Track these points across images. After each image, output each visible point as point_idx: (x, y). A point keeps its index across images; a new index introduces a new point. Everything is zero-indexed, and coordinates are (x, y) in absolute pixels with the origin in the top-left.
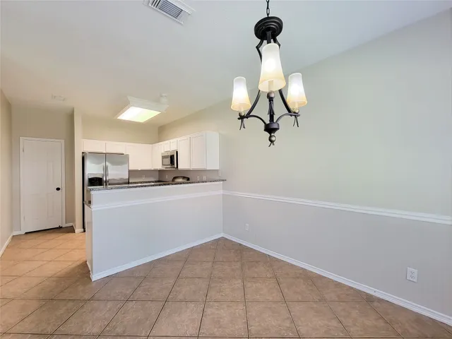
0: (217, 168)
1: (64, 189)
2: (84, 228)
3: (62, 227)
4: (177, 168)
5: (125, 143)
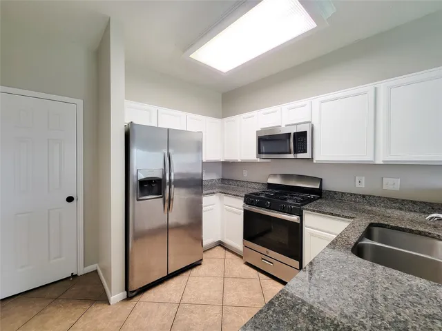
1: (81, 200)
2: (127, 289)
3: (76, 275)
4: (312, 159)
5: (185, 114)
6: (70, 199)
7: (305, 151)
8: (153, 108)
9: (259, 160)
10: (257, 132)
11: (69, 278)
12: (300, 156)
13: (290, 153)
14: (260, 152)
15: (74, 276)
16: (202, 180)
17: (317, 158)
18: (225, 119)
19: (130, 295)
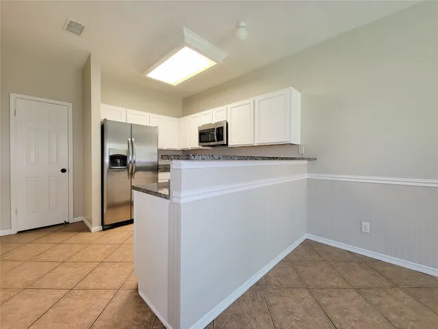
0: (298, 142)
1: (71, 172)
2: (102, 224)
3: (68, 223)
4: (227, 144)
5: (149, 114)
6: (64, 171)
7: (222, 139)
8: (123, 110)
9: (201, 147)
10: (199, 127)
11: (63, 224)
12: (221, 143)
13: (214, 141)
14: (200, 141)
15: (66, 223)
16: (158, 165)
17: (230, 144)
18: (182, 119)
19: (105, 227)
